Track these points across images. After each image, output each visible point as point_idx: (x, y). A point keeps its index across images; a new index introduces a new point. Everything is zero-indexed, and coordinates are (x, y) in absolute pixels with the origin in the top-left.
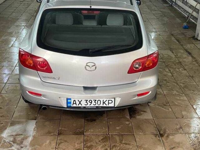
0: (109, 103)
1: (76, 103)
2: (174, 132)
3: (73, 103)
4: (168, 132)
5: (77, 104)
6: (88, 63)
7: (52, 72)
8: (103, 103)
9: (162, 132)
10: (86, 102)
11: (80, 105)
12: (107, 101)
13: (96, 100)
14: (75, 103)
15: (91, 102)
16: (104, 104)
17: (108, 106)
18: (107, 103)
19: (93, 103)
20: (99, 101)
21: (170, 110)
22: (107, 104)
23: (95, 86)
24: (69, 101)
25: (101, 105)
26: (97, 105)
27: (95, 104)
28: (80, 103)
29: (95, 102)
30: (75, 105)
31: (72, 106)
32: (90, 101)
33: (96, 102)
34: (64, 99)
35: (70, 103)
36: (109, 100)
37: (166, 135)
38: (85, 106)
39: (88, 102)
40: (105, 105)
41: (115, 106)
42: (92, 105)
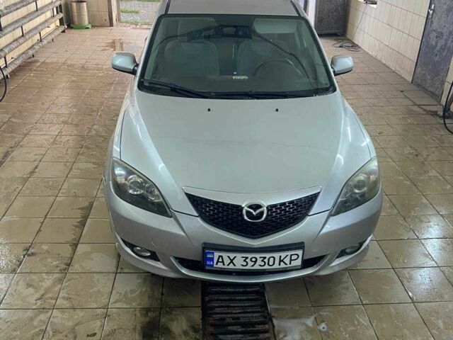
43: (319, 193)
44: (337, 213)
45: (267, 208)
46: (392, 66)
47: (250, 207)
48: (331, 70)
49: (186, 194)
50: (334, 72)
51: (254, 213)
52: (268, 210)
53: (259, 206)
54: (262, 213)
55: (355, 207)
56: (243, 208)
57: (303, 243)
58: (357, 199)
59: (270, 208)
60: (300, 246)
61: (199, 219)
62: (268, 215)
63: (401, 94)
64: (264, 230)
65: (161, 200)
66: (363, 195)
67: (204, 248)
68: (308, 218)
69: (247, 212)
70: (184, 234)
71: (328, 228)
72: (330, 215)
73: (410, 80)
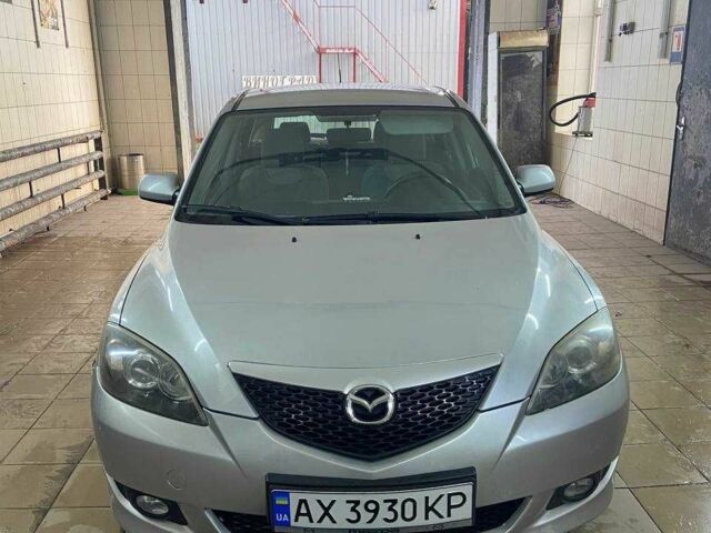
43: (499, 366)
44: (539, 409)
45: (395, 394)
46: (628, 223)
47: (361, 393)
48: (518, 187)
49: (235, 375)
50: (522, 189)
51: (370, 407)
52: (397, 401)
53: (377, 393)
54: (384, 406)
55: (574, 399)
56: (345, 396)
57: (472, 469)
58: (576, 382)
59: (402, 396)
60: (466, 475)
61: (258, 424)
62: (396, 410)
63: (647, 259)
64: (391, 443)
65: (191, 396)
66: (586, 376)
67: (268, 484)
68: (481, 415)
69: (356, 406)
70: (230, 459)
71: (520, 440)
72: (524, 413)
73: (661, 240)
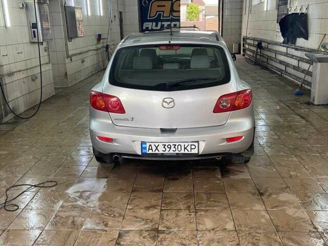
0: (191, 149)
1: (152, 149)
2: (278, 191)
3: (149, 149)
4: (270, 190)
5: (154, 150)
6: (164, 99)
7: (124, 112)
8: (185, 148)
9: (262, 191)
10: (164, 147)
11: (157, 152)
12: (190, 146)
13: (175, 145)
14: (150, 148)
15: (170, 148)
16: (186, 150)
17: (190, 152)
18: (189, 148)
19: (173, 148)
20: (179, 147)
21: (275, 170)
22: (189, 150)
23: (175, 128)
24: (144, 146)
25: (183, 152)
26: (177, 152)
27: (174, 149)
28: (157, 149)
29: (174, 147)
30: (150, 152)
31: (147, 152)
32: (169, 146)
33: (176, 147)
34: (138, 144)
35: (145, 148)
36: (191, 145)
37: (267, 194)
38: (163, 152)
39: (166, 147)
40: (186, 152)
41: (200, 154)
42: (171, 152)
